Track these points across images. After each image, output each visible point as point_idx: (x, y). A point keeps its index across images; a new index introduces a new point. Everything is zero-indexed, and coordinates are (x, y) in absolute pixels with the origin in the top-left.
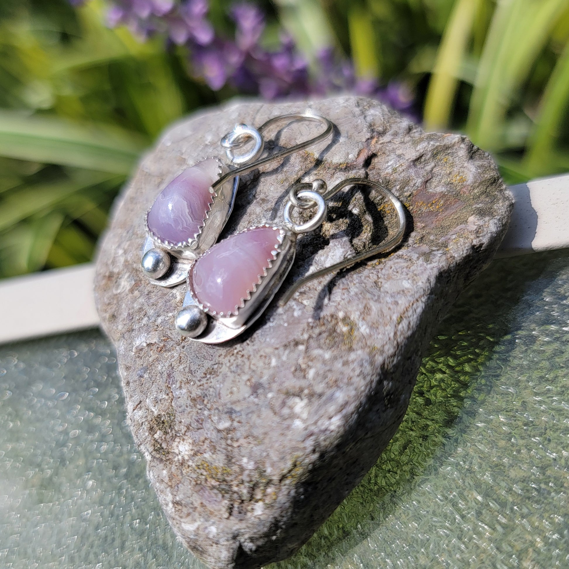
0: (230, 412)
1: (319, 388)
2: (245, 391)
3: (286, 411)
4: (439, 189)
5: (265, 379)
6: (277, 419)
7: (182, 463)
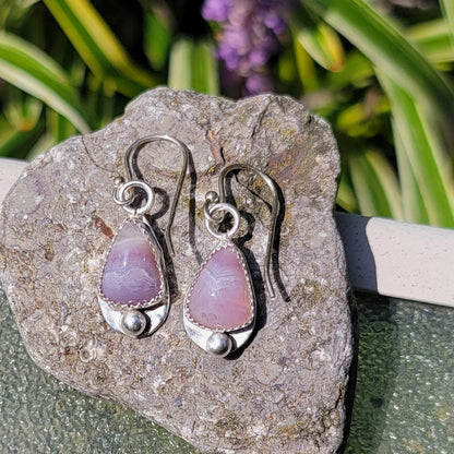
0: (278, 387)
1: (325, 336)
2: (276, 368)
3: (316, 364)
4: (282, 148)
5: (285, 353)
6: (313, 372)
7: (264, 438)
